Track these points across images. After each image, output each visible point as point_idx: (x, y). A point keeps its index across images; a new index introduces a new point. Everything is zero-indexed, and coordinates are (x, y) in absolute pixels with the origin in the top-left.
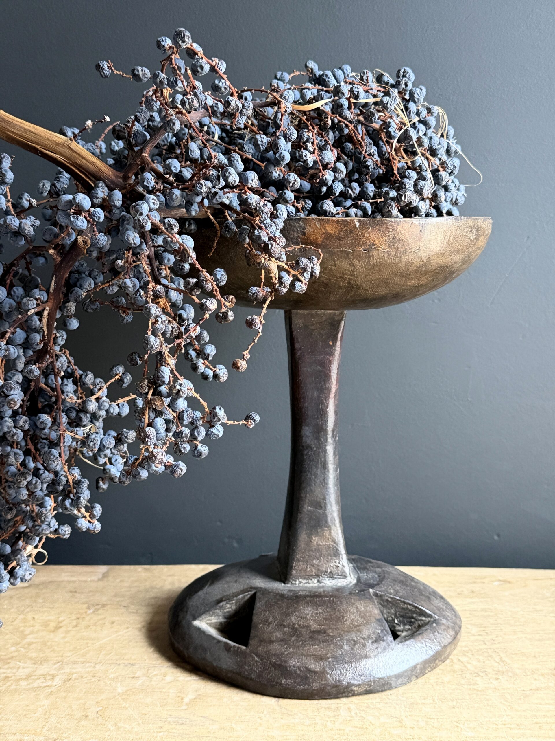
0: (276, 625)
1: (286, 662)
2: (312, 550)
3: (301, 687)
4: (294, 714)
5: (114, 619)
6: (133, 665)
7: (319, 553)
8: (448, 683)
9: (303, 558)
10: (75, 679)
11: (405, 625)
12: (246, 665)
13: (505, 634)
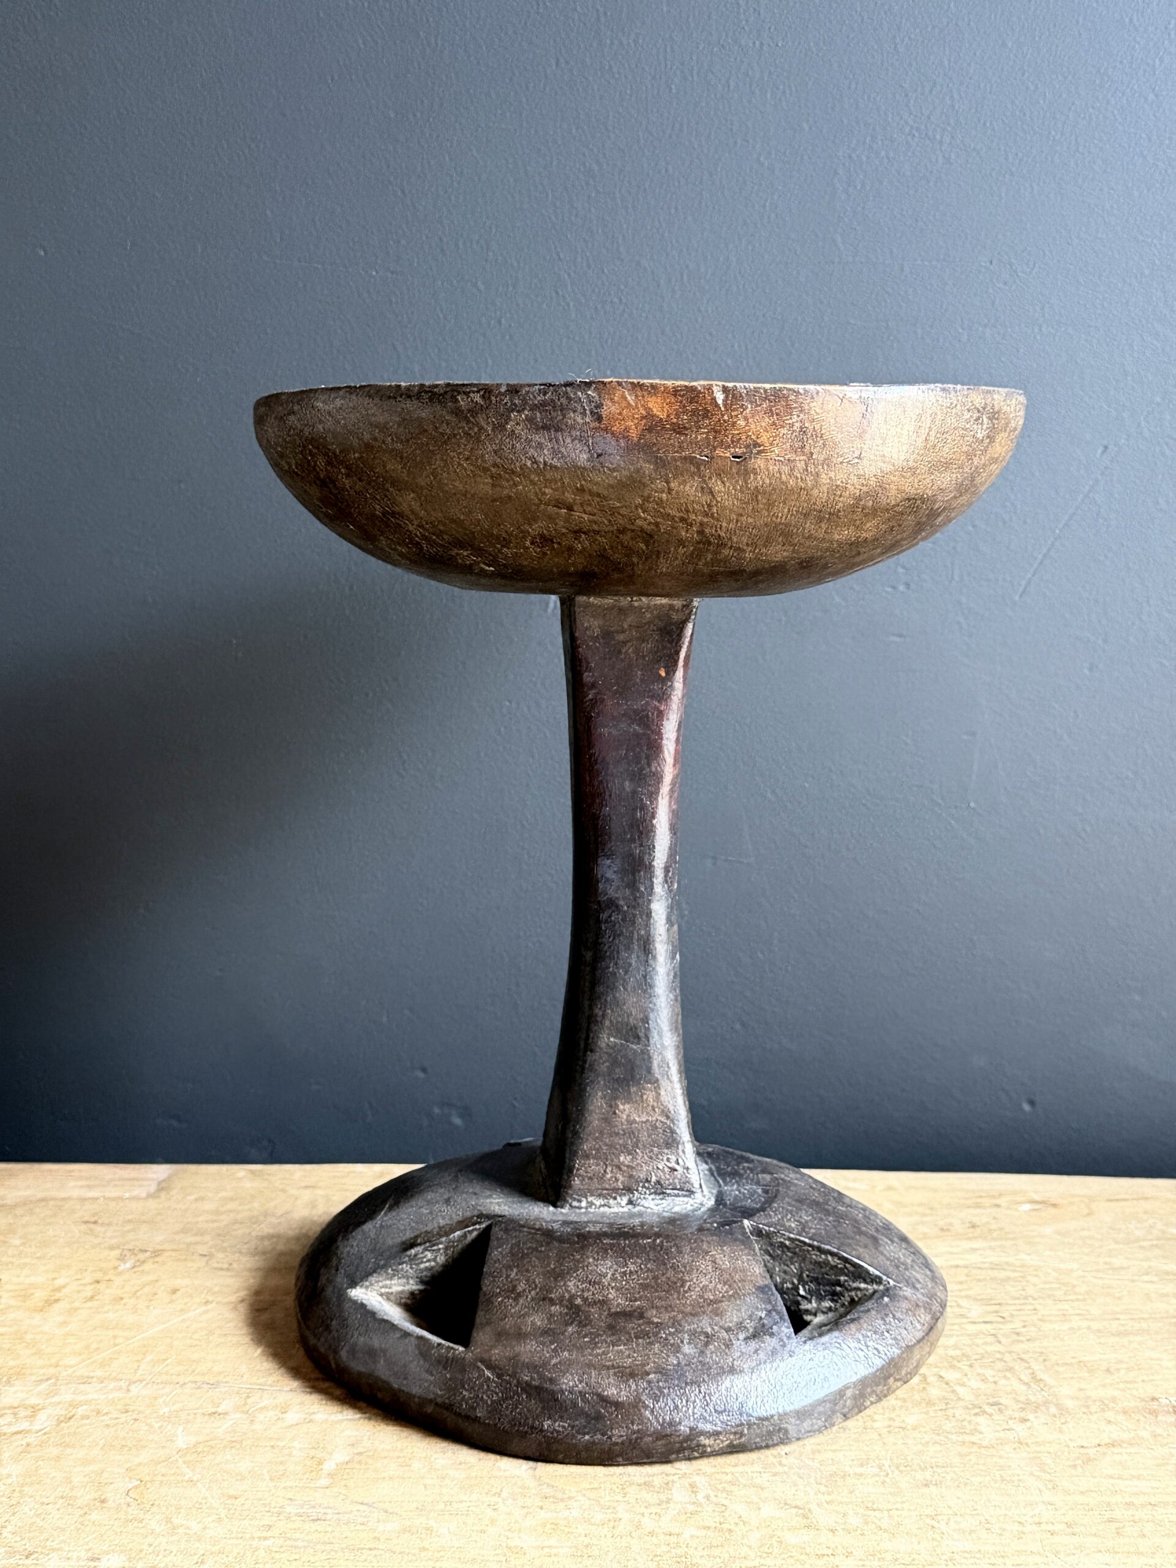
0: (533, 1299)
1: (552, 1381)
2: (617, 1134)
3: (587, 1437)
4: (570, 1498)
5: (178, 1282)
6: (214, 1385)
7: (631, 1140)
8: (914, 1429)
9: (598, 1150)
10: (83, 1417)
11: (820, 1298)
12: (463, 1387)
13: (1041, 1320)
